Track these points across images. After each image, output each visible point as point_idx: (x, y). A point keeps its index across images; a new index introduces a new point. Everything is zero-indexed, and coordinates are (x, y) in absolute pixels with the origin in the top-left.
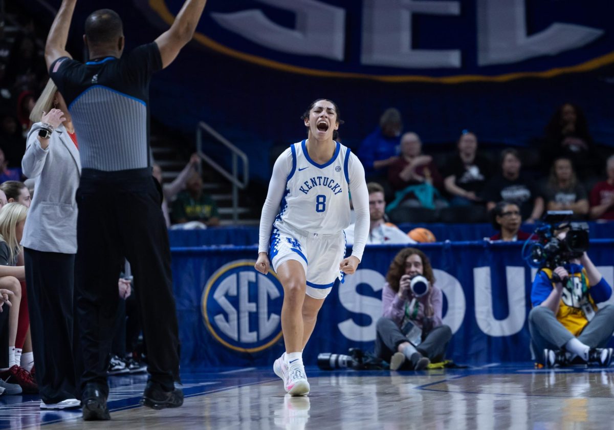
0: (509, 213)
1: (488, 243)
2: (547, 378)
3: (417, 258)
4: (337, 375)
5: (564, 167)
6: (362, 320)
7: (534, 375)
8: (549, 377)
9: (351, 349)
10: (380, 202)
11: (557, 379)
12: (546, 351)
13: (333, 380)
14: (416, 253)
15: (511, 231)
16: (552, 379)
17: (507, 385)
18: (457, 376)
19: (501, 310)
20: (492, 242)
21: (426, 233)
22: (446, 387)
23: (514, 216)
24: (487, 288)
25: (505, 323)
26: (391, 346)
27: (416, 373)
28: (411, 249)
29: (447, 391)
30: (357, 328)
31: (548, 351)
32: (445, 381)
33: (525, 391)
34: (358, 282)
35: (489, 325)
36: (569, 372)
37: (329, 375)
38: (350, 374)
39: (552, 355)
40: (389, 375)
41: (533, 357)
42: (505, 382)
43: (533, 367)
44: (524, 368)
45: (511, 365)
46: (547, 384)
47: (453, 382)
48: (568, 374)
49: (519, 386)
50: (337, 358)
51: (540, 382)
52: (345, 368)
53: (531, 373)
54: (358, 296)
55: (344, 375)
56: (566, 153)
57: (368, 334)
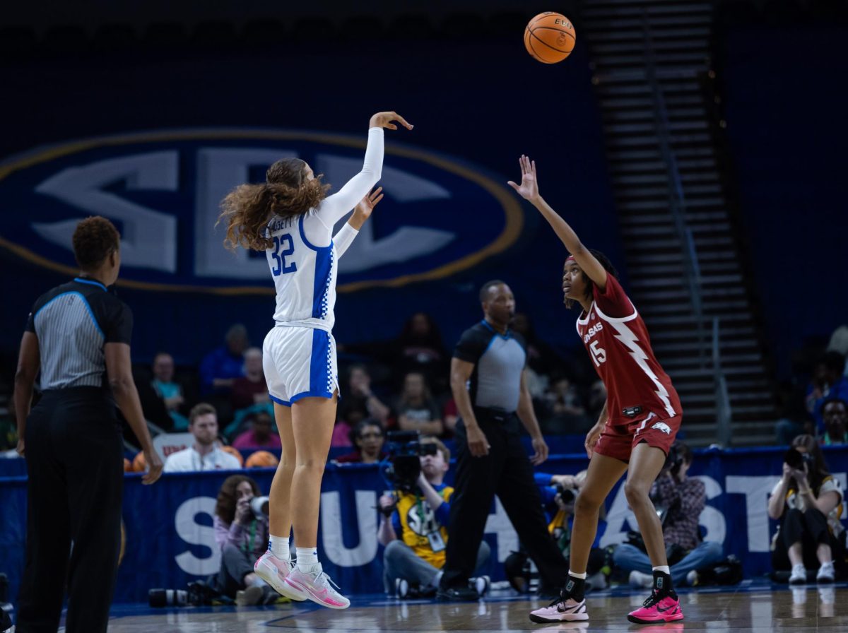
0: (368, 435)
1: (335, 466)
2: (398, 612)
3: (246, 485)
4: (176, 612)
5: (415, 382)
6: (202, 552)
7: (387, 608)
8: (401, 610)
9: (189, 584)
10: (212, 424)
11: (411, 612)
12: (398, 581)
13: (170, 618)
14: (244, 480)
15: (371, 454)
16: (405, 611)
17: (360, 620)
18: (304, 610)
19: (351, 537)
20: (340, 465)
21: (268, 457)
22: (294, 623)
23: (373, 439)
24: (335, 515)
25: (355, 552)
26: (237, 578)
27: (265, 608)
28: (240, 477)
29: (295, 627)
30: (196, 561)
31: (401, 582)
32: (292, 616)
33: (379, 626)
34: (196, 510)
35: (338, 554)
36: (424, 604)
37: (165, 613)
38: (189, 612)
39: (404, 586)
40: (233, 611)
41: (387, 591)
42: (357, 616)
43: (385, 599)
44: (376, 600)
45: (363, 598)
46: (399, 617)
47: (301, 617)
48: (422, 607)
49: (373, 620)
50: (175, 594)
51: (393, 616)
52: (183, 605)
53: (384, 606)
54: (196, 527)
55: (183, 612)
56: (416, 367)
57: (210, 567)
